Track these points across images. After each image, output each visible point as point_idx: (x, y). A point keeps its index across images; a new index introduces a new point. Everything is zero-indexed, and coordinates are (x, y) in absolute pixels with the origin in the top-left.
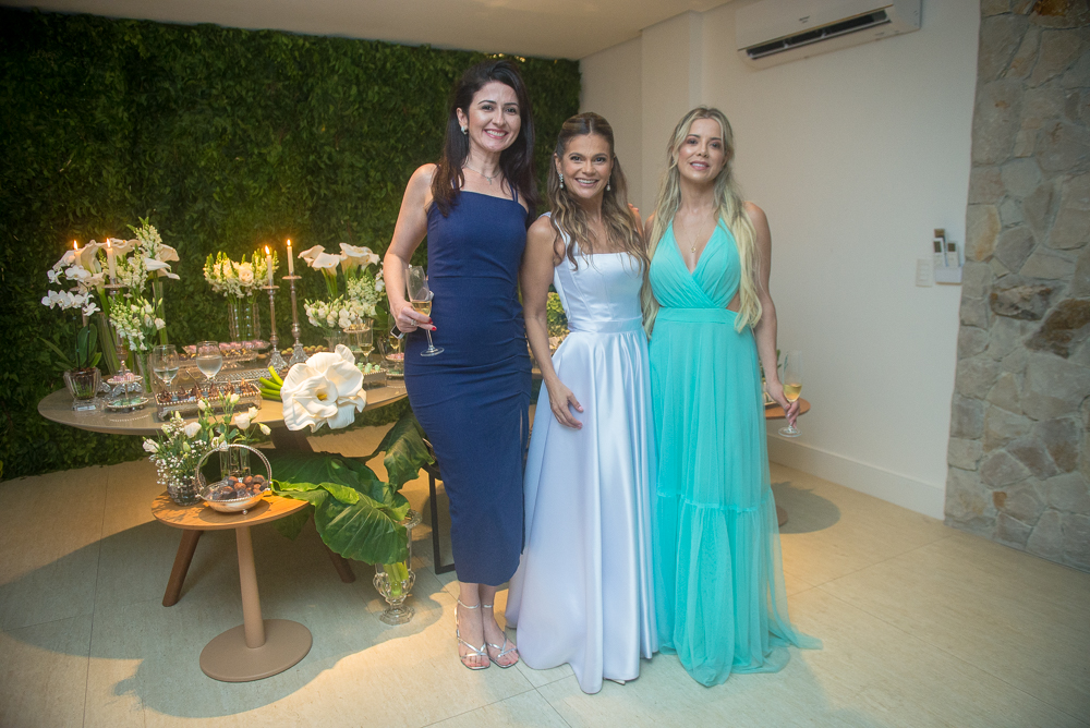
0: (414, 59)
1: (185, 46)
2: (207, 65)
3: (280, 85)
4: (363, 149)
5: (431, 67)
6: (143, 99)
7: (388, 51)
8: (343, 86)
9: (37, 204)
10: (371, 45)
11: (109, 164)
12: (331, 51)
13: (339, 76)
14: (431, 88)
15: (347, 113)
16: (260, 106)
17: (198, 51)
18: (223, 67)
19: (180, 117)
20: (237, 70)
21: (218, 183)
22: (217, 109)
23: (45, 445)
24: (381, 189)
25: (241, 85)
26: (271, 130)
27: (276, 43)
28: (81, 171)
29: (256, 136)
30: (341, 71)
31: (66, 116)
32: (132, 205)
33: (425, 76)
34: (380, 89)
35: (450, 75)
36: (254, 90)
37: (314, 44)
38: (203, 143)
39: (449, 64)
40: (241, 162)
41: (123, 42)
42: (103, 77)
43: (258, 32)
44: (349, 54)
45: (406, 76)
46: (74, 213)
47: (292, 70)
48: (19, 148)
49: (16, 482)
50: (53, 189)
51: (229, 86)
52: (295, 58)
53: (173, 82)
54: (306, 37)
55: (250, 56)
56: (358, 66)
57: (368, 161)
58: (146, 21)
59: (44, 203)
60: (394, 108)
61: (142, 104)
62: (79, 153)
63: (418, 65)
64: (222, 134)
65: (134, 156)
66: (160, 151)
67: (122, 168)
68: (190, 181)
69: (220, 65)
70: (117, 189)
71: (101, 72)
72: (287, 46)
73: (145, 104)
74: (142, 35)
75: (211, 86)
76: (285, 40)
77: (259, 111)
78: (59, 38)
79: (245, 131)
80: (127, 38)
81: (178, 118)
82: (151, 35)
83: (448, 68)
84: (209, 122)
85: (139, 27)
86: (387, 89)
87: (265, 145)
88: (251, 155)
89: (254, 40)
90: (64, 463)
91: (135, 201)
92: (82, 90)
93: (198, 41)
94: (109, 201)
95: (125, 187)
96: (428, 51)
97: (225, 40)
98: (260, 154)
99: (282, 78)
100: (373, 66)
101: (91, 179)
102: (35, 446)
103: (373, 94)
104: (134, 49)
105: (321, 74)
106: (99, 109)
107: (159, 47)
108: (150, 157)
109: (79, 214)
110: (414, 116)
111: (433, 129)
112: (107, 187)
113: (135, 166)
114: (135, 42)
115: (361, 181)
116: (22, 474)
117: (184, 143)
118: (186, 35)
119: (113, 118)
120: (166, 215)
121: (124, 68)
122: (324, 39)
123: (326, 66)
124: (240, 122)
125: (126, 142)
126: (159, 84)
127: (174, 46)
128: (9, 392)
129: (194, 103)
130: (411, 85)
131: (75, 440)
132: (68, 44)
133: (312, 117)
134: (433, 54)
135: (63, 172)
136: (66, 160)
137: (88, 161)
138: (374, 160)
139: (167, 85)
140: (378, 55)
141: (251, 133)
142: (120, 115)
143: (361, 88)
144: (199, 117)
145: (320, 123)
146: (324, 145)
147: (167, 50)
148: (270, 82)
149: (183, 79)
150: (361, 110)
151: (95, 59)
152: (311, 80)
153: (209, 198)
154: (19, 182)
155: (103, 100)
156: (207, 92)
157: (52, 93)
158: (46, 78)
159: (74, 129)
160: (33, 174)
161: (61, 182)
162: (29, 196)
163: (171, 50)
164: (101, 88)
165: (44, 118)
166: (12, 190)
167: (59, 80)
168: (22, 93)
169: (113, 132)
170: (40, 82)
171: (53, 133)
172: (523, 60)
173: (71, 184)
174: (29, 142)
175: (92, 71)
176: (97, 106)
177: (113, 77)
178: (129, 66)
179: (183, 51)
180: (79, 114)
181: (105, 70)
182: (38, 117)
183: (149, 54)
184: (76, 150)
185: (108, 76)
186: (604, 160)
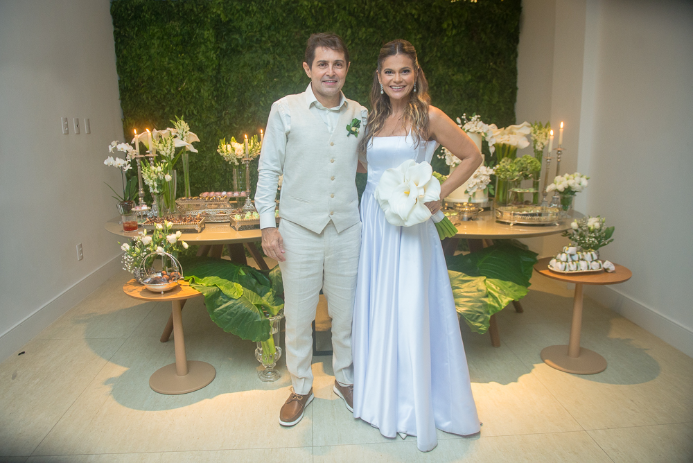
0: (389, 7)
2: (260, 23)
3: (303, 32)
4: (354, 71)
5: (403, 12)
6: (224, 46)
8: (343, 30)
9: (167, 109)
11: (204, 85)
12: (335, 7)
13: (340, 23)
16: (291, 47)
17: (255, 15)
18: (269, 23)
20: (277, 25)
21: (264, 95)
22: (265, 50)
24: (365, 97)
25: (279, 32)
26: (296, 61)
27: (301, 5)
28: (190, 89)
29: (287, 65)
31: (183, 58)
32: (216, 109)
33: (398, 19)
34: (366, 30)
35: (416, 17)
36: (287, 36)
37: (325, 4)
38: (256, 71)
39: (416, 9)
40: (278, 81)
41: (213, 13)
42: (203, 34)
44: (347, 8)
45: (384, 20)
46: (185, 114)
47: (310, 22)
48: (160, 77)
50: (175, 100)
51: (272, 35)
52: (312, 14)
53: (241, 34)
55: (285, 15)
56: (352, 15)
57: (357, 78)
59: (171, 107)
61: (223, 49)
62: (189, 79)
63: (392, 11)
64: (267, 64)
65: (218, 80)
66: (232, 76)
67: (211, 87)
68: (248, 94)
69: (267, 22)
70: (209, 99)
71: (202, 32)
72: (307, 6)
73: (225, 48)
74: (224, 8)
75: (262, 36)
77: (290, 49)
78: (180, 14)
79: (280, 62)
80: (214, 10)
81: (242, 56)
82: (229, 7)
83: (414, 12)
84: (260, 58)
85: (223, 3)
86: (371, 30)
87: (293, 71)
88: (284, 77)
89: (288, 4)
91: (217, 106)
92: (192, 42)
93: (254, 8)
94: (204, 106)
95: (213, 98)
96: (402, 1)
97: (271, 7)
98: (289, 76)
99: (304, 27)
100: (362, 15)
101: (194, 94)
103: (362, 33)
104: (219, 16)
105: (329, 23)
106: (201, 53)
107: (233, 13)
108: (227, 81)
109: (187, 114)
112: (203, 99)
113: (218, 85)
114: (219, 12)
115: (352, 92)
117: (246, 71)
118: (248, 6)
119: (207, 58)
120: (233, 114)
121: (214, 28)
123: (331, 17)
124: (277, 57)
125: (214, 72)
126: (232, 37)
127: (241, 13)
129: (251, 47)
130: (388, 26)
132: (185, 16)
135: (181, 90)
136: (183, 83)
137: (194, 84)
138: (361, 77)
139: (237, 36)
140: (366, 7)
141: (284, 63)
142: (212, 56)
143: (354, 30)
144: (255, 55)
147: (237, 15)
148: (297, 30)
149: (246, 32)
150: (354, 45)
151: (199, 24)
152: (321, 28)
153: (257, 104)
154: (159, 96)
155: (203, 47)
156: (259, 39)
157: (177, 45)
158: (174, 37)
159: (187, 65)
160: (166, 91)
161: (179, 96)
162: (164, 104)
163: (240, 15)
164: (202, 41)
165: (173, 60)
166: (156, 101)
167: (181, 38)
168: (162, 46)
169: (207, 67)
170: (171, 40)
171: (177, 68)
172: (476, 1)
173: (184, 97)
174: (165, 73)
175: (197, 31)
176: (200, 52)
177: (208, 34)
178: (217, 27)
179: (246, 15)
180: (190, 56)
181: (204, 30)
182: (170, 59)
183: (227, 19)
184: (187, 79)
185: (206, 34)
186: (408, 71)
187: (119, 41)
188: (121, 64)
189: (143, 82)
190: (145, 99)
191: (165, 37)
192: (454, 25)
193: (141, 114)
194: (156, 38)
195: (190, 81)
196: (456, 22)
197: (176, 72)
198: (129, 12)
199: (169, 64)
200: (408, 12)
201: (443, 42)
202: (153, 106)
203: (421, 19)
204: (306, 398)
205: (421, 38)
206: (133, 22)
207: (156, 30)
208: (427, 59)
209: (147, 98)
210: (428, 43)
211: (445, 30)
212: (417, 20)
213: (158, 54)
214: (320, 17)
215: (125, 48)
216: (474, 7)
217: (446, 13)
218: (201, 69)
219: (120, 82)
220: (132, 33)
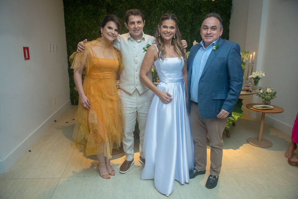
0: (180, 2)
2: (126, 7)
3: (144, 11)
5: (185, 4)
8: (160, 11)
12: (157, 1)
13: (159, 8)
14: (184, 10)
17: (124, 3)
28: (96, 34)
31: (93, 21)
33: (183, 7)
35: (190, 6)
39: (190, 3)
44: (162, 2)
45: (177, 7)
47: (147, 7)
48: (83, 28)
52: (148, 4)
53: (118, 11)
55: (136, 4)
56: (164, 5)
63: (181, 4)
69: (129, 6)
72: (146, 0)
80: (107, 1)
83: (190, 4)
92: (97, 14)
100: (168, 5)
101: (98, 36)
104: (109, 3)
105: (154, 8)
107: (115, 2)
110: (179, 18)
111: (184, 22)
114: (109, 2)
121: (106, 8)
123: (156, 5)
126: (114, 12)
127: (118, 2)
129: (122, 17)
130: (179, 10)
132: (95, 3)
133: (151, 20)
135: (93, 34)
136: (93, 31)
139: (116, 12)
140: (170, 2)
143: (165, 11)
144: (123, 20)
145: (153, 21)
146: (154, 27)
151: (100, 6)
152: (151, 10)
154: (83, 37)
155: (102, 16)
158: (90, 11)
159: (95, 23)
160: (85, 34)
161: (91, 37)
164: (101, 13)
165: (89, 21)
166: (81, 38)
167: (92, 12)
168: (85, 15)
170: (89, 13)
172: (214, 1)
173: (93, 37)
174: (85, 27)
175: (100, 9)
176: (100, 18)
178: (108, 8)
179: (120, 3)
180: (96, 20)
183: (112, 5)
184: (95, 29)
185: (103, 11)
187: (66, 12)
188: (67, 22)
189: (76, 30)
191: (86, 11)
192: (205, 10)
193: (75, 44)
194: (82, 12)
196: (206, 9)
197: (90, 26)
198: (71, 0)
199: (87, 23)
201: (201, 17)
203: (192, 7)
204: (131, 162)
205: (191, 15)
206: (72, 5)
207: (82, 8)
208: (194, 24)
209: (78, 37)
210: (194, 17)
211: (202, 12)
212: (190, 8)
213: (83, 18)
214: (151, 5)
215: (69, 16)
216: (213, 3)
217: (202, 5)
219: (66, 30)
220: (72, 9)
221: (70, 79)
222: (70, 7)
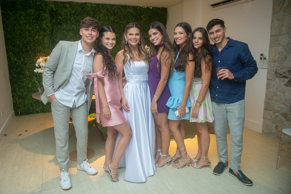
0: (122, 9)
1: (65, 7)
2: (70, 12)
5: (127, 11)
7: (116, 7)
8: (104, 16)
9: (29, 48)
10: (111, 6)
11: (46, 37)
12: (101, 7)
14: (127, 16)
15: (105, 23)
17: (68, 8)
18: (74, 12)
19: (63, 25)
20: (77, 13)
22: (72, 23)
23: (30, 107)
25: (78, 17)
27: (87, 6)
28: (39, 39)
30: (103, 13)
31: (36, 26)
33: (125, 13)
34: (114, 17)
35: (132, 13)
37: (97, 6)
38: (69, 32)
39: (132, 10)
41: (50, 7)
43: (83, 3)
44: (106, 8)
45: (120, 13)
46: (38, 50)
47: (91, 13)
48: (25, 34)
49: (23, 116)
50: (33, 44)
51: (75, 17)
52: (92, 10)
53: (62, 16)
54: (95, 4)
55: (81, 9)
56: (108, 11)
58: (55, 1)
59: (30, 47)
60: (117, 22)
61: (54, 22)
62: (39, 35)
63: (124, 10)
64: (74, 29)
65: (52, 35)
66: (58, 34)
67: (49, 38)
69: (73, 12)
70: (48, 44)
71: (44, 14)
72: (90, 6)
73: (55, 22)
74: (54, 5)
75: (71, 17)
76: (89, 5)
78: (34, 6)
80: (51, 6)
81: (63, 26)
82: (56, 5)
83: (131, 11)
84: (70, 27)
85: (54, 3)
86: (115, 17)
89: (82, 5)
90: (34, 112)
91: (52, 47)
92: (40, 19)
93: (68, 6)
94: (46, 47)
95: (50, 43)
96: (126, 7)
97: (74, 5)
99: (89, 15)
100: (112, 11)
101: (42, 41)
102: (27, 108)
103: (112, 18)
104: (52, 8)
105: (99, 14)
107: (58, 8)
108: (56, 36)
109: (39, 50)
110: (122, 24)
112: (45, 43)
113: (52, 38)
114: (53, 7)
116: (24, 115)
117: (64, 32)
118: (65, 5)
119: (47, 26)
121: (50, 13)
122: (99, 4)
123: (100, 11)
125: (50, 32)
126: (58, 17)
127: (62, 7)
128: (21, 94)
129: (67, 22)
130: (122, 16)
131: (37, 107)
132: (37, 8)
134: (127, 7)
135: (35, 40)
136: (36, 37)
137: (41, 37)
139: (60, 17)
140: (113, 8)
142: (49, 25)
143: (109, 17)
144: (68, 25)
147: (60, 8)
149: (64, 16)
150: (109, 23)
151: (43, 11)
152: (96, 15)
154: (25, 42)
155: (45, 21)
156: (70, 19)
157: (33, 20)
158: (31, 16)
159: (38, 29)
160: (28, 40)
161: (35, 42)
162: (27, 46)
163: (61, 8)
164: (44, 18)
165: (31, 26)
166: (23, 44)
167: (34, 17)
168: (26, 20)
169: (47, 29)
170: (30, 17)
171: (33, 30)
173: (37, 43)
174: (27, 32)
175: (42, 14)
176: (43, 23)
177: (47, 16)
178: (51, 13)
179: (64, 9)
180: (39, 25)
181: (45, 14)
182: (29, 26)
183: (56, 10)
184: (38, 35)
185: (46, 15)
186: (138, 35)
187: (4, 17)
188: (6, 27)
189: (17, 36)
190: (18, 43)
191: (27, 16)
193: (16, 50)
194: (22, 16)
195: (39, 36)
196: (145, 16)
198: (9, 4)
199: (29, 28)
200: (129, 11)
201: (141, 23)
202: (22, 46)
203: (134, 14)
206: (11, 9)
207: (22, 13)
213: (24, 23)
214: (95, 11)
215: (7, 20)
216: (152, 10)
217: (142, 12)
218: (44, 30)
219: (5, 36)
220: (11, 14)
221: (12, 88)
222: (9, 12)
